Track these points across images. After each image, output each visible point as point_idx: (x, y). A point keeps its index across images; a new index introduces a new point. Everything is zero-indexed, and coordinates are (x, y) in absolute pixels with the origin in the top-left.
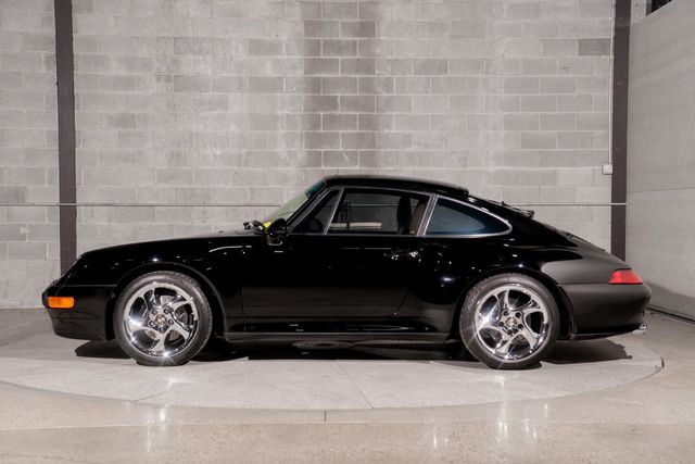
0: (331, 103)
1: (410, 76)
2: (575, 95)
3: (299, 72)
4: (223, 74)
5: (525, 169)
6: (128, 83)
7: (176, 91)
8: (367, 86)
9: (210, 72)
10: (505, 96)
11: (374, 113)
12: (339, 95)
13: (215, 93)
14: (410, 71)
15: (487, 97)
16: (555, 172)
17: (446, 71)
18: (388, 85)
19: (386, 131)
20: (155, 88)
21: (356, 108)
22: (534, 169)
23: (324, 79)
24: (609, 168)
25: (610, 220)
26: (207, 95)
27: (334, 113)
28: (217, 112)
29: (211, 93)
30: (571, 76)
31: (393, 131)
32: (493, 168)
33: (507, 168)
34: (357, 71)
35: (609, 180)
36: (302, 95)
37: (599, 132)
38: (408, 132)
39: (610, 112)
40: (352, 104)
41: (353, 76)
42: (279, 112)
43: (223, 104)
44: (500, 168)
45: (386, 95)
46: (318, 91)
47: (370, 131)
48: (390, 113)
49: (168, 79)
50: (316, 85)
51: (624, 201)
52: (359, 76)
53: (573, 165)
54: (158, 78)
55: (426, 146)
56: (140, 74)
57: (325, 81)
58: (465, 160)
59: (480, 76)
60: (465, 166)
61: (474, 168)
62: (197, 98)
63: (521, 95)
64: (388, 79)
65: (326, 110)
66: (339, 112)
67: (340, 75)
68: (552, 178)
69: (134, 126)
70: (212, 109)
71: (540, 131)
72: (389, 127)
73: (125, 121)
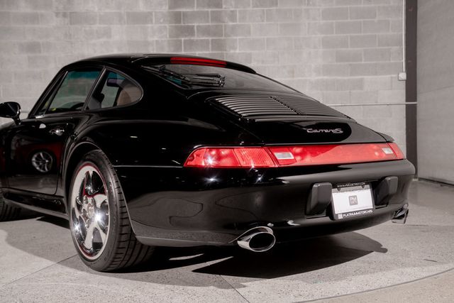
0: (190, 31)
1: (250, 8)
2: (376, 20)
3: (164, 8)
4: (107, 11)
5: (339, 78)
6: (35, 18)
7: (71, 24)
8: (217, 17)
9: (96, 9)
10: (322, 22)
11: (223, 38)
12: (196, 24)
13: (102, 26)
14: (249, 5)
15: (309, 24)
16: (362, 80)
17: (277, 4)
18: (232, 16)
19: (232, 51)
20: (55, 22)
21: (209, 34)
22: (346, 78)
23: (183, 12)
24: (403, 76)
25: (405, 115)
26: (96, 27)
27: (192, 38)
28: (103, 40)
29: (98, 25)
30: (373, 5)
31: (237, 51)
32: (314, 78)
33: (326, 77)
34: (209, 6)
35: (403, 85)
36: (167, 25)
37: (395, 48)
38: (248, 51)
39: (404, 33)
40: (206, 31)
41: (206, 10)
42: (150, 39)
43: (107, 33)
44: (320, 77)
45: (231, 23)
46: (180, 22)
47: (220, 52)
48: (235, 38)
49: (65, 15)
50: (177, 17)
51: (415, 100)
52: (210, 10)
53: (376, 74)
54: (57, 14)
55: (263, 62)
56: (43, 11)
57: (185, 14)
58: (293, 72)
59: (304, 7)
60: (293, 77)
61: (300, 78)
62: (87, 29)
63: (334, 21)
64: (232, 11)
65: (186, 36)
66: (195, 38)
67: (195, 10)
68: (360, 85)
69: (40, 52)
70: (99, 38)
71: (349, 49)
72: (235, 49)
73: (33, 48)
